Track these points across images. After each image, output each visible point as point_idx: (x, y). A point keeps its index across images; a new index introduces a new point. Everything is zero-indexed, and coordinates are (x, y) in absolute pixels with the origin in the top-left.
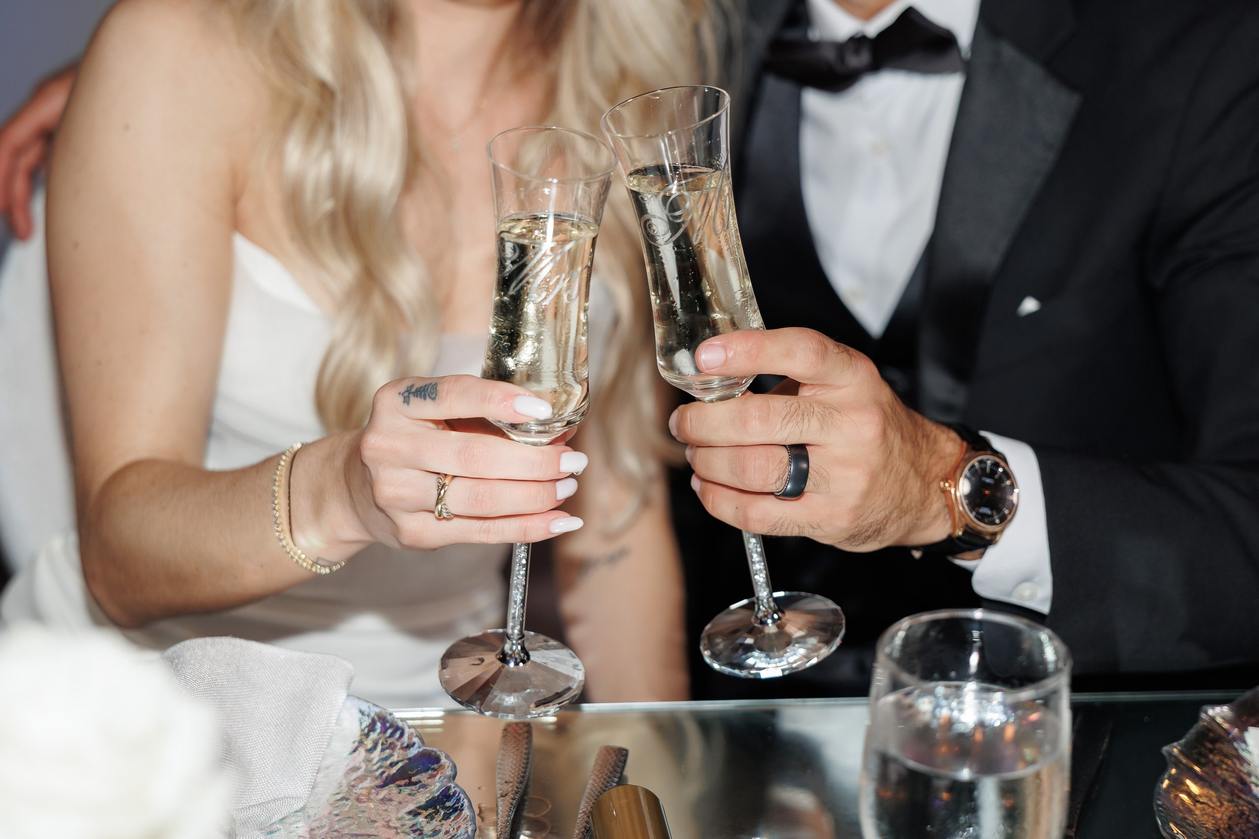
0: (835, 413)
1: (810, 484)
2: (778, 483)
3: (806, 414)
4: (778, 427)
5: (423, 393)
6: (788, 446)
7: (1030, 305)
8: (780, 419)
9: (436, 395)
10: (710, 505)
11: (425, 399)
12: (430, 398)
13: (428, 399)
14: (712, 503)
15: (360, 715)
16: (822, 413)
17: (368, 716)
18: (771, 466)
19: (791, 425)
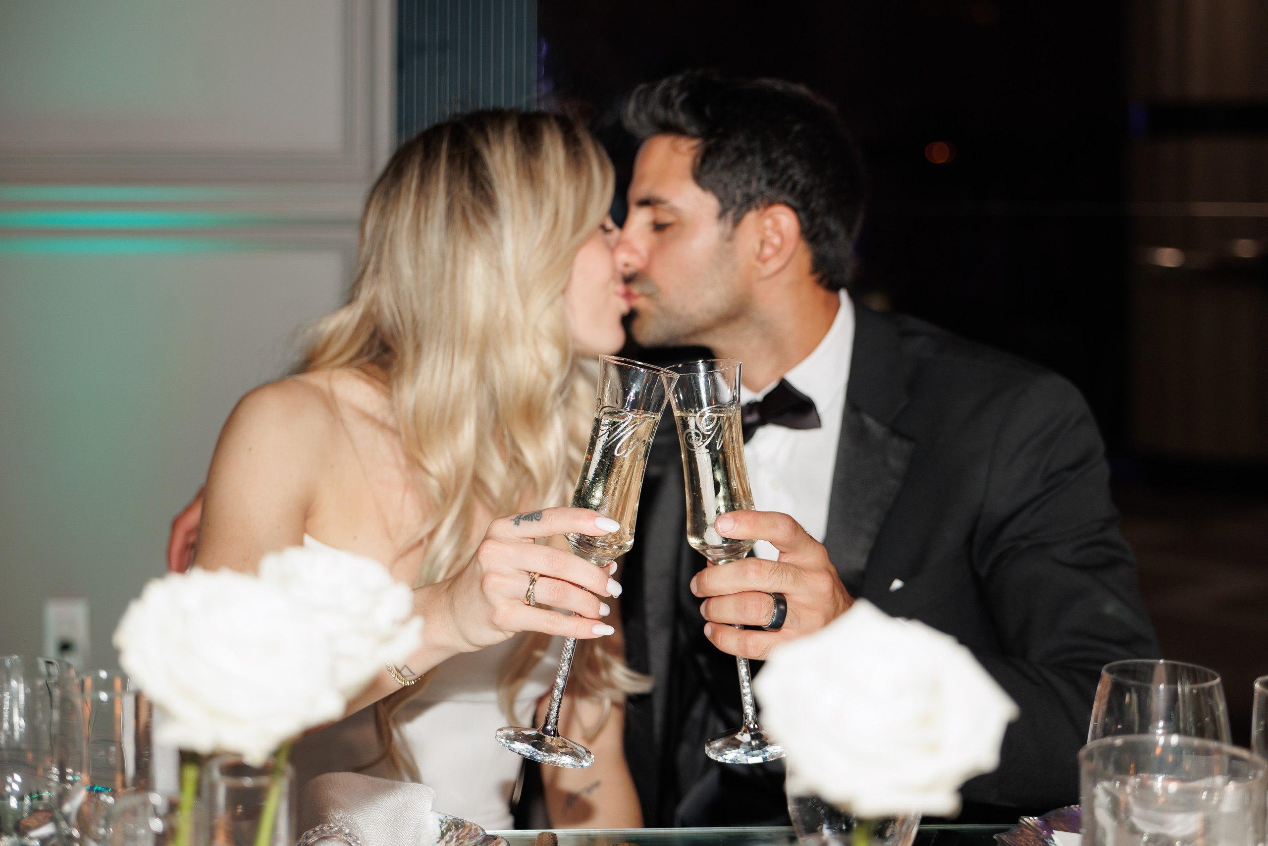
0: (803, 571)
1: (787, 619)
2: (767, 617)
3: (784, 570)
4: (767, 577)
5: (530, 517)
6: (773, 593)
7: (897, 584)
8: (768, 572)
9: (541, 518)
10: (719, 641)
11: (532, 520)
12: (536, 519)
13: (534, 520)
14: (721, 639)
15: (440, 823)
16: (794, 571)
17: (446, 822)
18: (762, 605)
19: (775, 576)
